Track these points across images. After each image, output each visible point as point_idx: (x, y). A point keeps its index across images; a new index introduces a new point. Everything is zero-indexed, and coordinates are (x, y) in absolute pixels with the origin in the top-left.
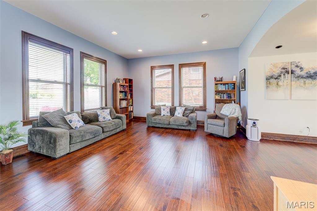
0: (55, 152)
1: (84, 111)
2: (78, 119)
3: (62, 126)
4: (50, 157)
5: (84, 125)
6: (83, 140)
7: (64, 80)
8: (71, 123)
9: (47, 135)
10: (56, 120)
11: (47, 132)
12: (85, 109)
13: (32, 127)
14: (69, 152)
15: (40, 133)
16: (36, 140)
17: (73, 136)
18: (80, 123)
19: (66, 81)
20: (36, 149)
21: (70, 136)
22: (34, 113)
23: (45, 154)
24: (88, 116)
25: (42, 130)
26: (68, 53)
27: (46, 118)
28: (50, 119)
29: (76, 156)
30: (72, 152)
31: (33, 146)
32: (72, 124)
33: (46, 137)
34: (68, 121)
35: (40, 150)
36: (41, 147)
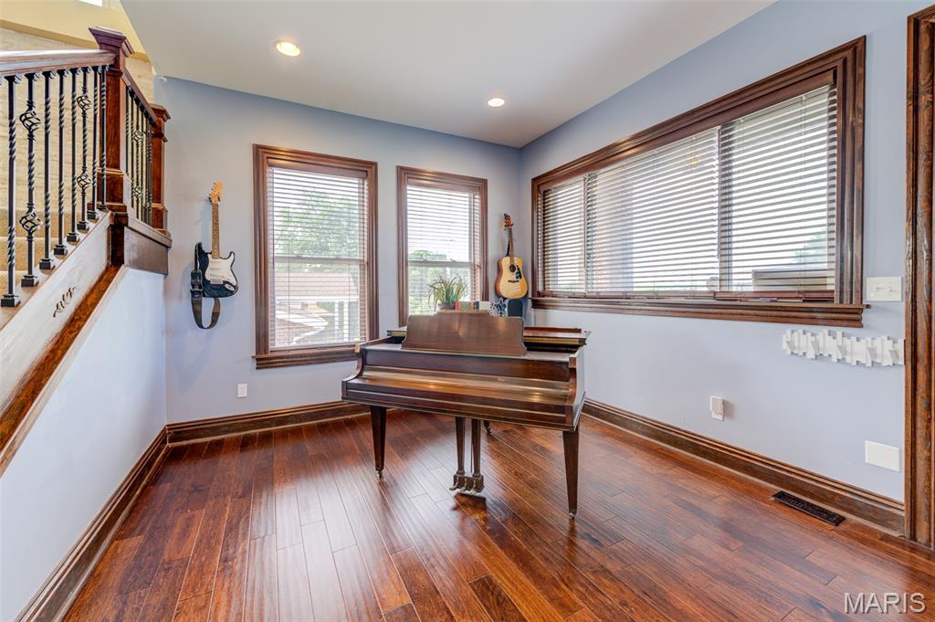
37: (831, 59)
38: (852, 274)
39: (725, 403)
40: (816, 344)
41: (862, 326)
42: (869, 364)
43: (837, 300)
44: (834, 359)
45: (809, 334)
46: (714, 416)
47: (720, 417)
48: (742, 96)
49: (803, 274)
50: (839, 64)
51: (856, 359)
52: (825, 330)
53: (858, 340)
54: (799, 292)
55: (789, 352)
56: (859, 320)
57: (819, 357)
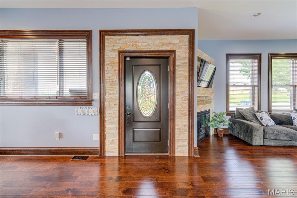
0: (252, 140)
1: (271, 112)
2: (268, 118)
3: (255, 122)
4: (247, 142)
5: (275, 125)
6: (277, 139)
7: (252, 83)
8: (262, 120)
9: (244, 126)
10: (249, 116)
11: (244, 123)
12: (273, 109)
13: (230, 118)
14: (262, 144)
15: (238, 123)
16: (234, 127)
17: (267, 132)
18: (271, 122)
19: (254, 84)
20: (235, 133)
21: (264, 131)
22: (232, 108)
23: (242, 139)
24: (278, 117)
25: (240, 121)
26: (256, 59)
27: (242, 112)
28: (244, 114)
29: (271, 150)
30: (265, 145)
31: (233, 131)
32: (263, 122)
33: (243, 126)
34: (259, 118)
35: (238, 135)
36: (239, 133)
37: (85, 32)
38: (90, 92)
39: (60, 134)
40: (83, 111)
41: (92, 105)
42: (93, 115)
43: (87, 99)
44: (87, 115)
45: (81, 108)
46: (56, 139)
47: (58, 139)
48: (64, 32)
49: (81, 91)
50: (87, 35)
51: (91, 114)
52: (85, 107)
53: (91, 109)
54: (80, 96)
55: (77, 114)
56: (92, 104)
57: (84, 114)
